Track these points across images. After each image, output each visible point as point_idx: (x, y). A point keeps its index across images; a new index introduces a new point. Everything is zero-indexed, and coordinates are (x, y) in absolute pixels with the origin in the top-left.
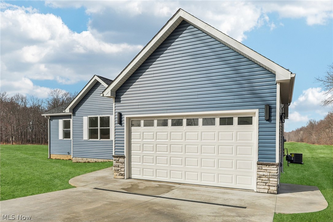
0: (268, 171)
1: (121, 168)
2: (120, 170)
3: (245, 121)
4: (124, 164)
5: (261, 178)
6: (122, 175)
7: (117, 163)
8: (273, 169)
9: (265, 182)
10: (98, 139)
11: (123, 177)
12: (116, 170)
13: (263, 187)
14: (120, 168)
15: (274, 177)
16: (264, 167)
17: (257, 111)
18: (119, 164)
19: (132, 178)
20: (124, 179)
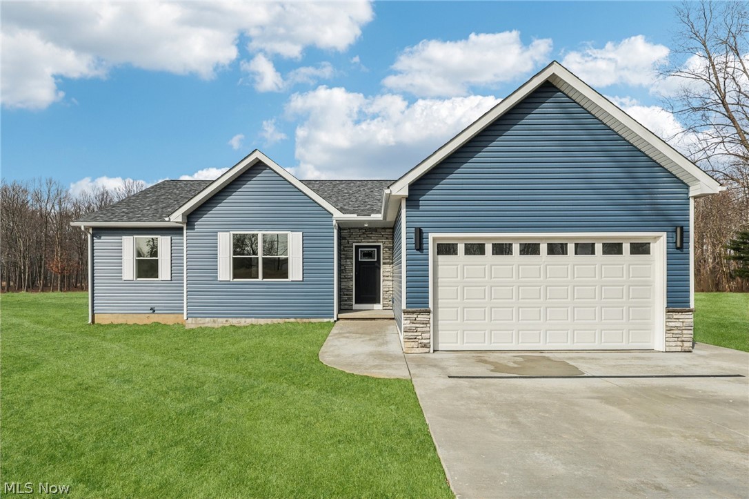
0: (681, 320)
1: (423, 333)
2: (420, 337)
3: (640, 249)
4: (428, 325)
5: (672, 332)
6: (425, 346)
7: (413, 323)
8: (687, 317)
9: (678, 336)
10: (257, 278)
11: (427, 350)
12: (412, 337)
13: (674, 344)
14: (420, 334)
15: (690, 328)
16: (676, 316)
17: (664, 234)
18: (417, 325)
19: (440, 349)
20: (429, 352)
